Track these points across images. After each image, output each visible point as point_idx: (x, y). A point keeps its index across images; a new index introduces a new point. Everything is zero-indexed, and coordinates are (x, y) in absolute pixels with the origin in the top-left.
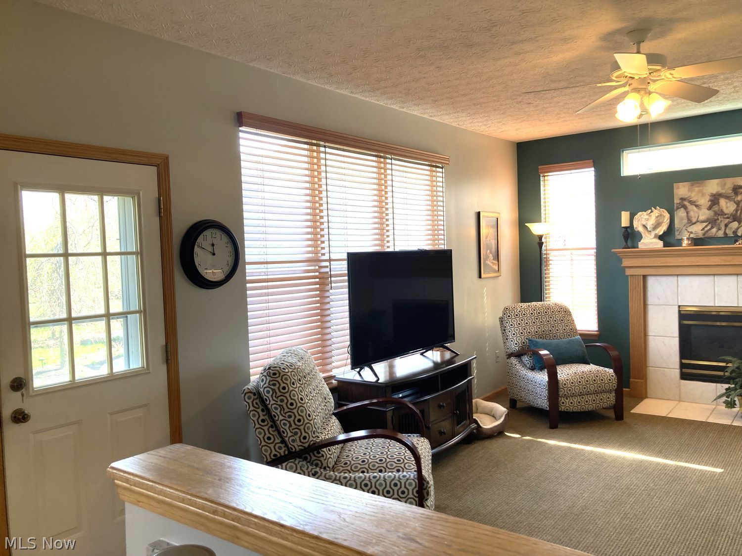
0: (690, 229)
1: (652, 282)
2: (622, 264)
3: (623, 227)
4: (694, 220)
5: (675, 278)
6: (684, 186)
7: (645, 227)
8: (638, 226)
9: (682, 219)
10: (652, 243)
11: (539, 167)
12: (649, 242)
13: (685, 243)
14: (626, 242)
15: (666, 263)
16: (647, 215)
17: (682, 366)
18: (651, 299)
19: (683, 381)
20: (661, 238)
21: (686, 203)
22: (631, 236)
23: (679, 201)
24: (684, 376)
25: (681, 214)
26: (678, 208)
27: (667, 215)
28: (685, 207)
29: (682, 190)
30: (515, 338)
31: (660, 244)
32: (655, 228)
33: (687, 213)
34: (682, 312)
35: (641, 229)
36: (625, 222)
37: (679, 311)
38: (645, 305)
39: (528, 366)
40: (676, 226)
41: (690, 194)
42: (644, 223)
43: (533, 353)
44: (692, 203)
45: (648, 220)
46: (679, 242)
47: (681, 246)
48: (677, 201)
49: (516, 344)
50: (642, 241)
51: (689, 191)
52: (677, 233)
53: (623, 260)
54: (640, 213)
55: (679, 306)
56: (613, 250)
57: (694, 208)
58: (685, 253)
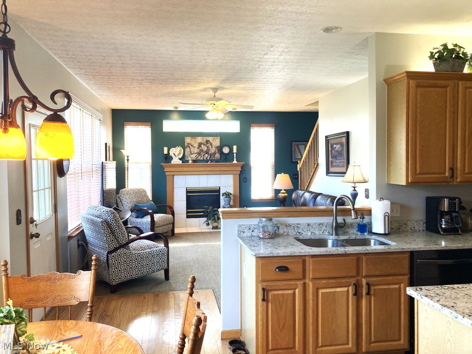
0: (191, 156)
1: (175, 177)
2: (164, 170)
3: (165, 154)
4: (193, 153)
5: (185, 176)
7: (174, 154)
8: (171, 153)
9: (188, 152)
10: (177, 161)
11: (125, 123)
12: (176, 161)
13: (190, 162)
14: (166, 161)
15: (183, 170)
16: (176, 149)
17: (187, 212)
18: (175, 186)
19: (187, 219)
20: (180, 159)
21: (190, 145)
22: (168, 158)
23: (187, 145)
24: (188, 217)
25: (188, 149)
26: (186, 147)
27: (183, 150)
28: (189, 147)
29: (188, 140)
30: (128, 205)
31: (180, 162)
32: (178, 155)
33: (190, 149)
34: (187, 190)
35: (173, 155)
36: (166, 152)
37: (186, 190)
38: (173, 188)
39: (134, 217)
40: (186, 155)
41: (191, 142)
42: (174, 153)
43: (137, 210)
44: (192, 145)
45: (176, 151)
46: (188, 161)
47: (188, 163)
48: (186, 144)
49: (129, 207)
50: (173, 160)
51: (191, 141)
52: (186, 158)
53: (165, 168)
54: (172, 148)
55: (186, 188)
56: (161, 164)
57: (193, 148)
58: (190, 166)
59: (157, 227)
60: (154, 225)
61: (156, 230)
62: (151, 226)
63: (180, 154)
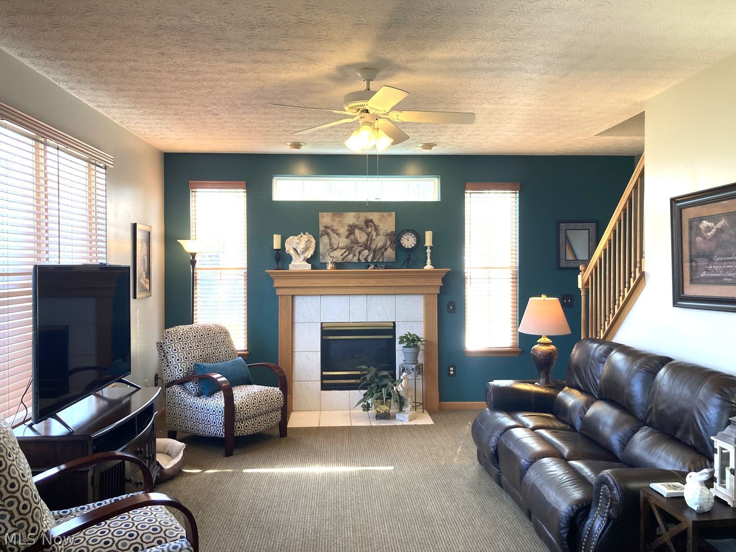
0: (332, 254)
1: (298, 301)
2: (273, 284)
3: (275, 250)
4: (335, 247)
5: (319, 297)
6: (328, 216)
7: (295, 250)
8: (289, 249)
9: (326, 245)
10: (302, 265)
11: (190, 182)
12: (299, 264)
13: (330, 266)
14: (278, 264)
15: (313, 284)
16: (298, 239)
17: (323, 377)
18: (298, 318)
19: (323, 392)
20: (308, 261)
21: (329, 231)
22: (282, 258)
23: (323, 229)
24: (324, 387)
25: (325, 240)
26: (322, 235)
27: (314, 241)
28: (328, 234)
29: (325, 219)
30: (179, 364)
31: (308, 267)
32: (303, 252)
33: (330, 239)
34: (323, 329)
35: (292, 252)
36: (277, 245)
37: (322, 327)
38: (293, 323)
39: (194, 393)
40: (320, 251)
41: (332, 223)
42: (295, 247)
43: (199, 379)
44: (334, 231)
45: (298, 244)
46: (324, 266)
47: (326, 269)
48: (321, 228)
49: (181, 370)
50: (293, 263)
51: (332, 220)
52: (321, 257)
53: (275, 281)
54: (291, 237)
55: (322, 323)
56: (266, 271)
57: (336, 236)
58: (329, 276)
59: (242, 421)
60: (234, 416)
61: (239, 428)
62: (225, 419)
63: (306, 249)
